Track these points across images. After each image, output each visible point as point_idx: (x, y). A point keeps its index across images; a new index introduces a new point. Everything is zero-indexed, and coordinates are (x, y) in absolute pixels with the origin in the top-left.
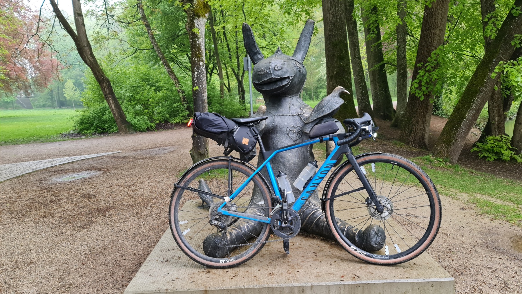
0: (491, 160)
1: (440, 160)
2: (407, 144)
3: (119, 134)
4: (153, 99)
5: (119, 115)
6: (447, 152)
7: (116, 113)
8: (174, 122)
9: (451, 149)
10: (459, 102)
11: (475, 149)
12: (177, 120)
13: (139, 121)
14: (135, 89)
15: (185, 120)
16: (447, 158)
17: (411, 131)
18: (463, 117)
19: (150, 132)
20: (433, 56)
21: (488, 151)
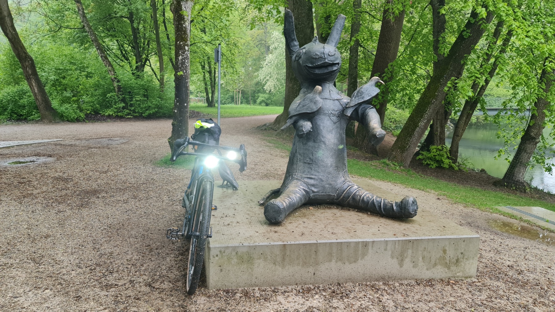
0: (433, 167)
1: (395, 164)
2: (361, 149)
3: (42, 123)
4: (84, 86)
5: (43, 100)
6: (401, 157)
7: (39, 98)
8: (107, 114)
9: (405, 155)
10: (413, 111)
11: (420, 157)
12: (109, 112)
13: (66, 109)
14: (61, 73)
15: (120, 112)
16: (401, 162)
17: (365, 137)
18: (416, 126)
19: (80, 123)
20: (389, 67)
21: (431, 159)
